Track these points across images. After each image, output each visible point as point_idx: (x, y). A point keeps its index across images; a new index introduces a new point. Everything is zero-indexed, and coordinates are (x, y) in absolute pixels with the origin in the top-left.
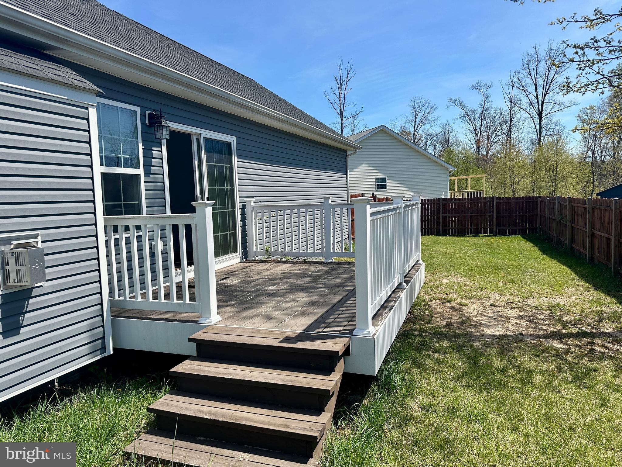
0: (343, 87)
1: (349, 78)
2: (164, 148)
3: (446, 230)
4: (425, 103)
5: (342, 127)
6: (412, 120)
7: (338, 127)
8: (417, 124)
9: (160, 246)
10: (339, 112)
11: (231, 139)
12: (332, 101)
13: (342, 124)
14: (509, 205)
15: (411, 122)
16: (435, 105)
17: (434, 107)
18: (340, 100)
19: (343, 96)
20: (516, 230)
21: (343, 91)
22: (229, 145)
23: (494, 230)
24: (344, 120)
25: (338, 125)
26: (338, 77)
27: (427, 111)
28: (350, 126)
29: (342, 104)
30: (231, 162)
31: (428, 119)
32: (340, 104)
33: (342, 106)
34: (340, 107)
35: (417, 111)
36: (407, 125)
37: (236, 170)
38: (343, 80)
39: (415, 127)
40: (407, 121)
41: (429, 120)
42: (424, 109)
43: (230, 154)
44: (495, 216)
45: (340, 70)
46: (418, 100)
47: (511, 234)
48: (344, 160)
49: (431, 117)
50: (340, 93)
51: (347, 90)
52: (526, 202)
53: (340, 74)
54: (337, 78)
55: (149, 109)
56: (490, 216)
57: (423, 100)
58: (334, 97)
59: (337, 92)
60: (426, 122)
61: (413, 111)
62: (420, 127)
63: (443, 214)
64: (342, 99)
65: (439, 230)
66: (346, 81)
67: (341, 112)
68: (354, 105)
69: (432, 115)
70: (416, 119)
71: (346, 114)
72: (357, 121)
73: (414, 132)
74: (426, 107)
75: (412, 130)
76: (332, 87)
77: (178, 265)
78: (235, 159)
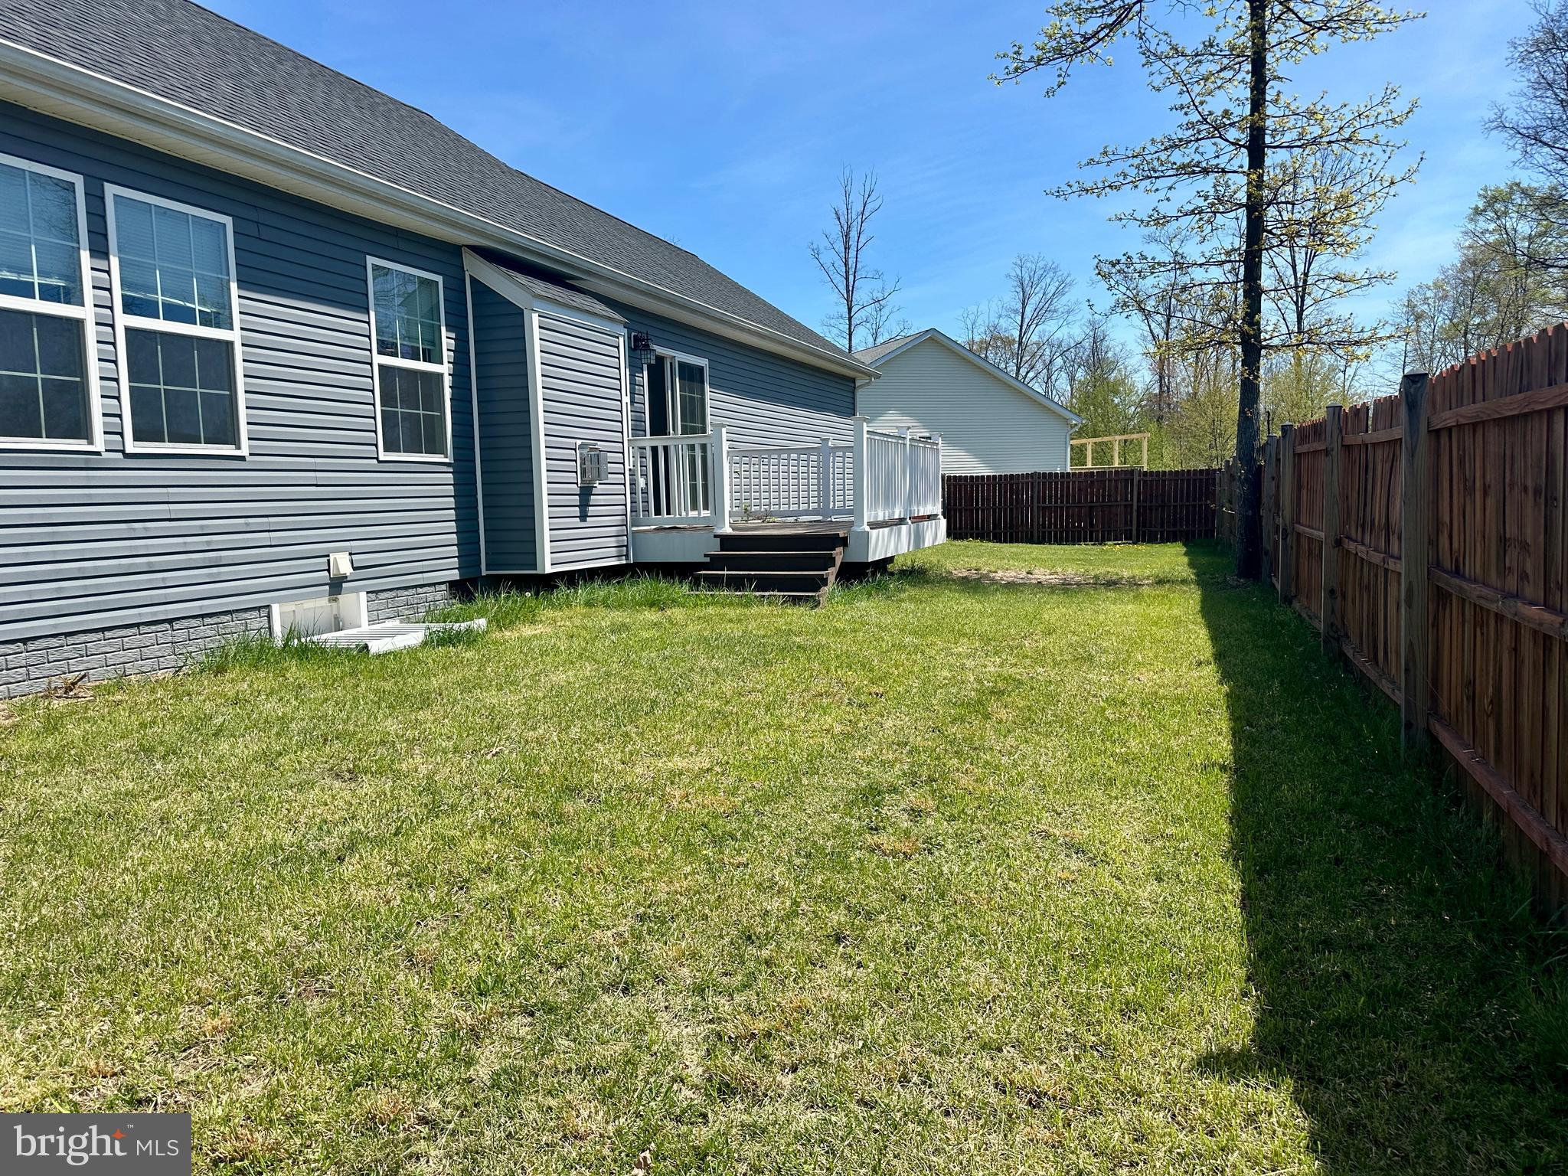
0: (854, 234)
1: (866, 214)
2: (645, 373)
3: (1044, 533)
4: (1046, 269)
5: (850, 325)
6: (1016, 311)
7: (841, 327)
8: (1026, 321)
9: (641, 482)
10: (844, 292)
11: (702, 362)
12: (827, 265)
13: (850, 318)
14: (1164, 486)
15: (1013, 315)
16: (1069, 275)
17: (1068, 280)
18: (846, 264)
19: (852, 253)
20: (1175, 533)
21: (853, 243)
22: (701, 369)
23: (1134, 532)
24: (854, 310)
25: (841, 321)
26: (843, 210)
27: (1052, 289)
28: (868, 325)
29: (851, 272)
30: (703, 393)
31: (1052, 308)
32: (847, 272)
33: (851, 278)
34: (847, 279)
35: (1028, 290)
36: (1004, 323)
37: (708, 403)
38: (854, 217)
39: (1021, 326)
40: (1004, 313)
41: (1055, 311)
42: (1043, 284)
43: (702, 382)
44: (1135, 507)
45: (847, 194)
46: (1029, 265)
47: (1164, 541)
48: (851, 395)
49: (1060, 303)
50: (847, 248)
51: (862, 240)
52: (1195, 480)
53: (847, 205)
54: (840, 213)
55: (634, 331)
56: (1126, 506)
57: (1041, 264)
58: (832, 257)
59: (840, 246)
60: (1048, 315)
61: (1019, 290)
62: (1033, 326)
63: (1039, 502)
64: (852, 261)
65: (1032, 532)
66: (860, 221)
67: (848, 292)
68: (878, 275)
69: (1064, 300)
70: (1024, 307)
71: (860, 296)
72: (885, 312)
73: (1021, 337)
74: (1048, 281)
75: (1016, 334)
76: (827, 233)
77: (658, 512)
78: (707, 387)
